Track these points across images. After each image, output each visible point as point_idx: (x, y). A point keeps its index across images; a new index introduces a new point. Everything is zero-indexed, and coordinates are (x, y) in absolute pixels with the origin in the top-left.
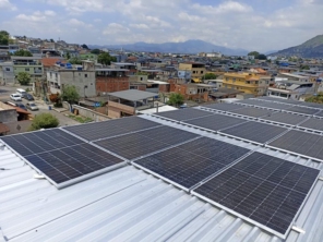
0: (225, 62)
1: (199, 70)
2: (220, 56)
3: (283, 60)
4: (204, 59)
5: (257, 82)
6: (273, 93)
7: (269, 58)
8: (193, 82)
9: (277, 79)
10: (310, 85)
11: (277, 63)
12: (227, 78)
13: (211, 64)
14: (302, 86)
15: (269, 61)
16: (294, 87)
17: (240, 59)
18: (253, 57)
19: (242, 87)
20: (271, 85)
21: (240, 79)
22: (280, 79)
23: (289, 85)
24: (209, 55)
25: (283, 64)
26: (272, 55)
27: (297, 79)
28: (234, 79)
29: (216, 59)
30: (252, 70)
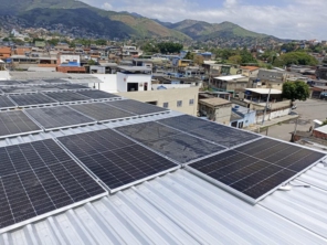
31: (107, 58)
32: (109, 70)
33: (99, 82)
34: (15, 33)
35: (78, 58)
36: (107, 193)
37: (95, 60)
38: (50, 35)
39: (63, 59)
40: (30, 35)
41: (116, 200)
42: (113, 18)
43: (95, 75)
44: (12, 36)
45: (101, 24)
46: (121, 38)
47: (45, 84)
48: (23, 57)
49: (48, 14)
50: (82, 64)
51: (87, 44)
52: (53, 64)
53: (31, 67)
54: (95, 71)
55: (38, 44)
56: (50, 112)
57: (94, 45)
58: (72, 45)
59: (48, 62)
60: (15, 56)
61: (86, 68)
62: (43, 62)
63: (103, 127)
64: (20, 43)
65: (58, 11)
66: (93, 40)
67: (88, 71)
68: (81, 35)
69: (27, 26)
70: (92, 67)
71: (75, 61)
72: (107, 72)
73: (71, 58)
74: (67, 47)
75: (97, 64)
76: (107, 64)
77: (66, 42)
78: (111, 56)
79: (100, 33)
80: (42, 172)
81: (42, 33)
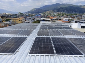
0: (12, 15)
1: (4, 18)
2: (10, 14)
3: (27, 14)
4: (5, 15)
5: (22, 20)
6: (26, 22)
7: (24, 14)
8: (3, 22)
9: (26, 19)
10: (33, 20)
11: (26, 15)
12: (13, 20)
13: (8, 16)
14: (32, 20)
15: (24, 15)
16: (30, 20)
17: (16, 14)
18: (20, 14)
19: (18, 22)
21: (17, 20)
22: (27, 19)
23: (29, 20)
24: (6, 14)
26: (24, 13)
28: (15, 20)
29: (9, 15)
30: (20, 17)
31: (76, 19)
32: (76, 22)
33: (72, 25)
34: (55, 13)
35: (68, 19)
37: (73, 19)
38: (62, 13)
39: (64, 19)
40: (58, 14)
44: (54, 14)
45: (76, 10)
46: (83, 13)
48: (55, 19)
49: (63, 8)
50: (69, 20)
51: (71, 15)
52: (61, 20)
53: (57, 21)
54: (72, 22)
55: (59, 16)
57: (73, 15)
58: (67, 16)
60: (54, 19)
61: (70, 21)
62: (59, 20)
64: (55, 16)
65: (65, 7)
66: (73, 14)
67: (70, 22)
68: (70, 13)
69: (58, 12)
72: (75, 23)
73: (66, 19)
75: (73, 20)
76: (75, 20)
78: (78, 18)
79: (76, 12)
81: (61, 13)
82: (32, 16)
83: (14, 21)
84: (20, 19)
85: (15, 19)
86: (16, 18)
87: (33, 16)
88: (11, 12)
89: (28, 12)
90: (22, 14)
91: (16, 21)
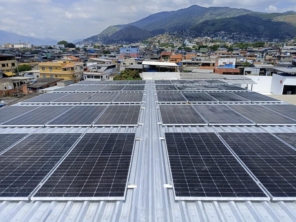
0: (36, 52)
1: (10, 62)
2: (29, 46)
3: (89, 48)
4: (12, 50)
5: (72, 69)
6: (89, 77)
7: (77, 46)
9: (89, 64)
10: (114, 66)
11: (85, 50)
12: (43, 68)
13: (22, 55)
14: (109, 68)
15: (78, 49)
16: (103, 69)
17: (50, 48)
18: (63, 46)
19: (60, 75)
20: (85, 70)
21: (56, 68)
22: (91, 64)
23: (99, 68)
24: (16, 46)
25: (90, 51)
26: (79, 43)
27: (104, 62)
28: (51, 68)
29: (25, 50)
30: (65, 58)
31: (262, 60)
32: (263, 72)
33: (253, 83)
34: (186, 42)
35: (233, 61)
36: (268, 199)
37: (250, 61)
38: (212, 42)
39: (221, 62)
40: (197, 43)
41: (278, 210)
42: (276, 19)
43: (248, 76)
44: (184, 45)
45: (262, 28)
46: (282, 39)
47: (207, 84)
48: (190, 61)
49: (213, 25)
50: (236, 66)
51: (244, 47)
52: (211, 67)
53: (195, 69)
54: (249, 72)
55: (202, 50)
56: (213, 110)
57: (250, 48)
58: (230, 49)
59: (208, 65)
60: (184, 61)
61: (241, 70)
62: (204, 65)
63: (261, 130)
64: (189, 50)
65: (222, 21)
66: (250, 43)
67: (242, 73)
68: (240, 39)
69: (196, 36)
70: (246, 69)
71: (231, 64)
72: (261, 74)
73: (227, 61)
74: (225, 51)
75: (252, 66)
76: (259, 66)
77: (225, 47)
78: (268, 57)
79: (259, 35)
80: (208, 160)
81: (206, 41)
82: (106, 53)
83: (47, 71)
84: (68, 65)
85: (48, 64)
86: (51, 60)
87: (112, 54)
88: (31, 39)
89: (94, 39)
90: (72, 46)
91: (54, 72)
